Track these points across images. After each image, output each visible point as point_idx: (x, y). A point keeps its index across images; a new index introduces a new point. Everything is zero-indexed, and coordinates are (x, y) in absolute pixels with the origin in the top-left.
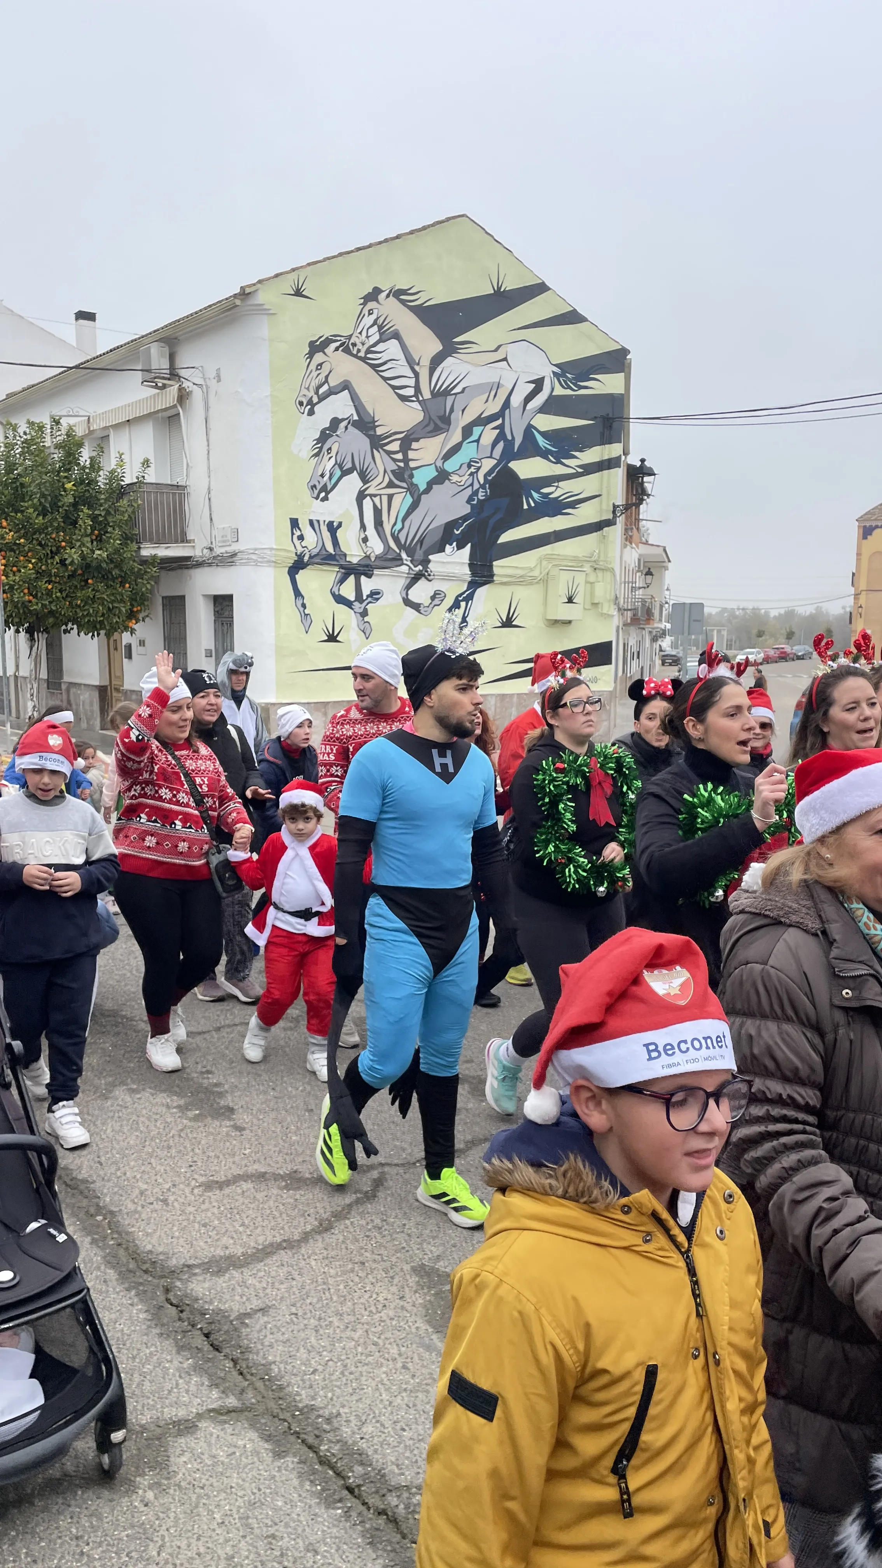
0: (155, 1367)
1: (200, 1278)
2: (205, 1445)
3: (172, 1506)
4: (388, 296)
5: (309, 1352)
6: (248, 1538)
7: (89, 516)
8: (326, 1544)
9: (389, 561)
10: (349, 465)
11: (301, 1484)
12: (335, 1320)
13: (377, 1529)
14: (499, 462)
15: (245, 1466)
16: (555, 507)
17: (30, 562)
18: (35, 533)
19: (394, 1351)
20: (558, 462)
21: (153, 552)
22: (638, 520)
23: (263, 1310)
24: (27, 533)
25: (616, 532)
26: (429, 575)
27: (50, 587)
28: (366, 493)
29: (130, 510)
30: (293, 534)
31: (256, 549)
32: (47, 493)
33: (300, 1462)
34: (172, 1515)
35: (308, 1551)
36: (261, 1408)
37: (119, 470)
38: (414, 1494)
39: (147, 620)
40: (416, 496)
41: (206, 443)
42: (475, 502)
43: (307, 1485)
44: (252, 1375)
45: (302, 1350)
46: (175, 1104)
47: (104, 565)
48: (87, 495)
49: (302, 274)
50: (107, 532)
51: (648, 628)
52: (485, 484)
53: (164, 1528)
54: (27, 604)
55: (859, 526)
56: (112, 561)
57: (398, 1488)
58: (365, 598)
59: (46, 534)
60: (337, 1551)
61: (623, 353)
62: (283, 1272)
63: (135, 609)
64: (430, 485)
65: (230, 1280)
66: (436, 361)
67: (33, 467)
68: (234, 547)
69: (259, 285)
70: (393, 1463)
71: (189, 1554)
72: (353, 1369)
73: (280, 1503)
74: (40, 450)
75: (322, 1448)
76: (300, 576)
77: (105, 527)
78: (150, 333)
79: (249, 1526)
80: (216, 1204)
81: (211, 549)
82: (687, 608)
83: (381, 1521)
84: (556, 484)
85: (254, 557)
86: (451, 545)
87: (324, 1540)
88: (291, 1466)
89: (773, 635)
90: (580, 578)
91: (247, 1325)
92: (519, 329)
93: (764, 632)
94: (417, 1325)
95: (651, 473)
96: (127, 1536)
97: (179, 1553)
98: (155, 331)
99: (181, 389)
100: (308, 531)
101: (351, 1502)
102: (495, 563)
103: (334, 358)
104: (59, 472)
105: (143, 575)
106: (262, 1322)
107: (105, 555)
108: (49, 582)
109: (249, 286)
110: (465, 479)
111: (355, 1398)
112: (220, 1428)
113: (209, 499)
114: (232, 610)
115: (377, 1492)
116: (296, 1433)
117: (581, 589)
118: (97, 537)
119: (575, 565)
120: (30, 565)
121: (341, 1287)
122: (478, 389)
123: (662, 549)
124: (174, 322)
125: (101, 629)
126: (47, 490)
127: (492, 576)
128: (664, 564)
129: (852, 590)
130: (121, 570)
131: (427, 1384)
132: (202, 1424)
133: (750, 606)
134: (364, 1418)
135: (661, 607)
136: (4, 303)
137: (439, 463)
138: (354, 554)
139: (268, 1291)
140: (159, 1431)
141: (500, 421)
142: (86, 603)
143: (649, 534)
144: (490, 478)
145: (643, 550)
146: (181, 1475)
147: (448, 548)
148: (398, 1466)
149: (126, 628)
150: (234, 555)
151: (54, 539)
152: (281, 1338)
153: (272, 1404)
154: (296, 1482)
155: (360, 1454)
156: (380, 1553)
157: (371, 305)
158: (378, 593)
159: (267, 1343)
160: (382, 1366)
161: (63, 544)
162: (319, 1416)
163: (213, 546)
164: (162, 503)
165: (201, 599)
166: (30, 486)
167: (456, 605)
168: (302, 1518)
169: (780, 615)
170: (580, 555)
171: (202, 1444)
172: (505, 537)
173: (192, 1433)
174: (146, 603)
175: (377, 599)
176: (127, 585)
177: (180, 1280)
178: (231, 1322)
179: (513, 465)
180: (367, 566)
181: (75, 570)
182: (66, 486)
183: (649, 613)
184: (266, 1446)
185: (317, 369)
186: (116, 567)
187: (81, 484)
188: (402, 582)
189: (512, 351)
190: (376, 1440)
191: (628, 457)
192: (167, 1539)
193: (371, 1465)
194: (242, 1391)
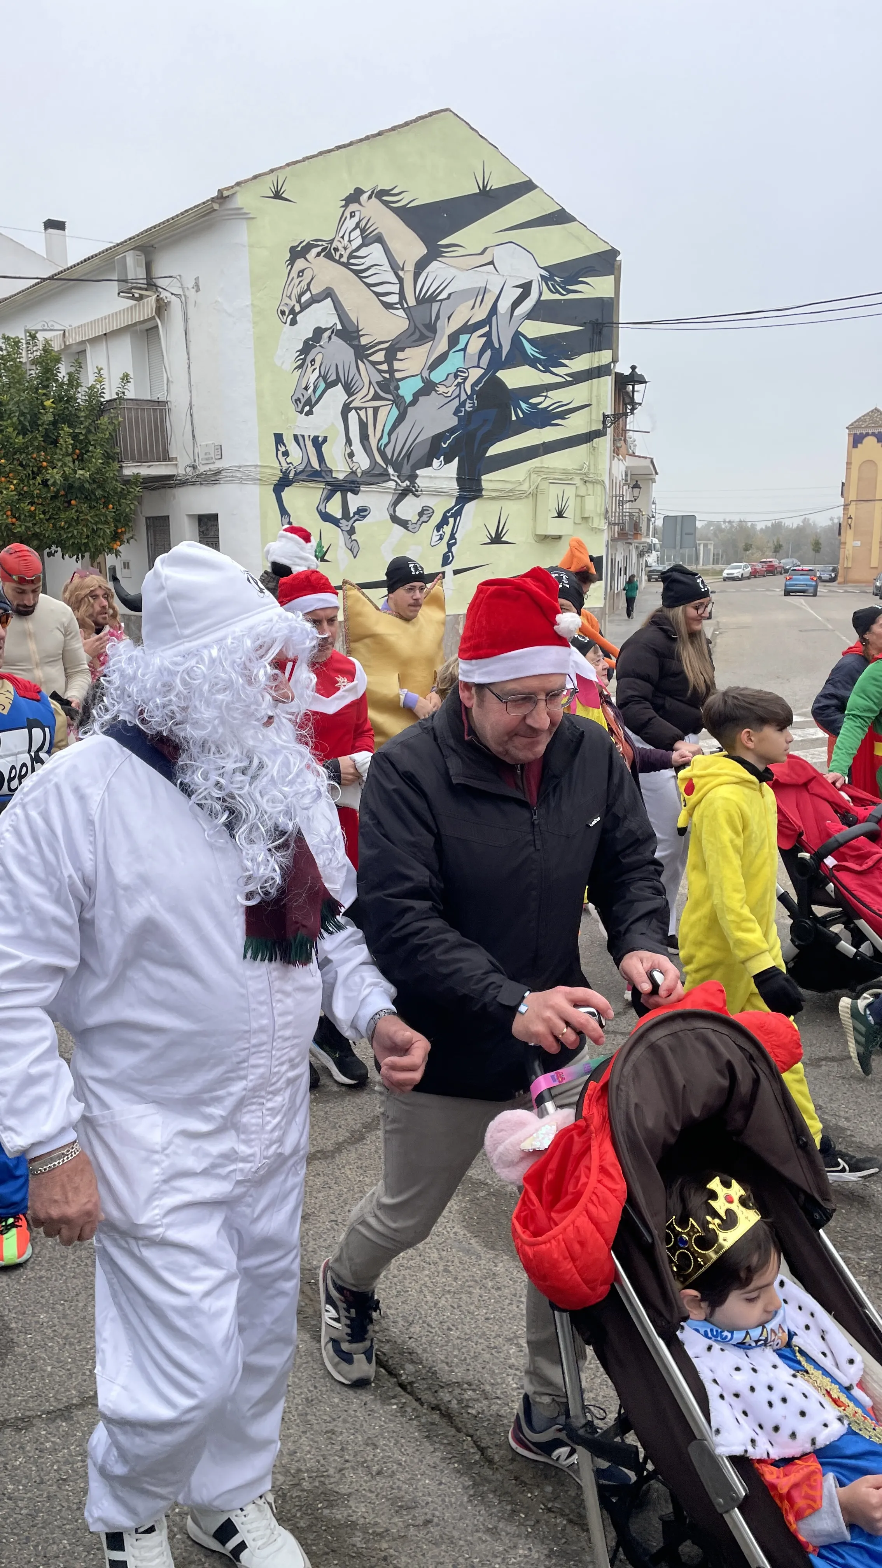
4: (370, 197)
6: (308, 1434)
7: (70, 435)
8: (384, 1438)
9: (376, 476)
10: (333, 377)
13: (433, 1424)
14: (487, 371)
16: (544, 418)
17: (12, 483)
18: (15, 454)
19: (435, 1255)
20: (547, 371)
21: (136, 471)
22: (625, 431)
24: (7, 453)
25: (605, 443)
26: (417, 491)
27: (33, 508)
28: (351, 406)
29: (111, 428)
30: (277, 450)
31: (240, 467)
32: (26, 411)
35: (368, 1445)
37: (98, 386)
38: (466, 1390)
39: (132, 541)
40: (402, 409)
41: (186, 357)
42: (462, 414)
47: (87, 485)
48: (67, 412)
49: (282, 175)
50: (88, 451)
51: (635, 542)
52: (472, 394)
54: (10, 526)
55: (849, 434)
56: (94, 482)
57: (450, 1384)
58: (352, 515)
59: (27, 454)
60: (395, 1444)
61: (613, 253)
62: (319, 1181)
63: (119, 531)
64: (416, 397)
66: (421, 265)
67: (10, 385)
68: (219, 465)
69: (237, 188)
70: (442, 1361)
72: (396, 1272)
73: (336, 1400)
74: (16, 366)
76: (286, 494)
77: (86, 446)
78: (126, 241)
79: (307, 1422)
81: (194, 467)
82: (679, 520)
83: (436, 1417)
84: (545, 394)
85: (238, 474)
86: (438, 459)
87: (382, 1434)
89: (759, 549)
90: (570, 492)
92: (506, 230)
93: (751, 545)
94: (454, 1230)
95: (643, 381)
98: (130, 239)
99: (159, 300)
100: (292, 447)
101: (406, 1398)
102: (483, 477)
103: (315, 263)
104: (37, 389)
105: (126, 495)
107: (87, 475)
108: (32, 504)
109: (227, 189)
110: (452, 390)
111: (400, 1300)
113: (191, 415)
114: (218, 529)
115: (429, 1389)
117: (571, 503)
118: (78, 456)
119: (565, 477)
120: (12, 486)
122: (464, 294)
123: (649, 461)
124: (150, 229)
125: (86, 551)
126: (26, 408)
127: (481, 490)
128: (652, 477)
129: (842, 501)
130: (104, 490)
131: (469, 1286)
133: (736, 518)
134: (411, 1319)
135: (649, 520)
137: (425, 374)
138: (340, 469)
141: (487, 329)
142: (70, 525)
143: (635, 446)
144: (477, 389)
145: (630, 462)
147: (436, 463)
148: (447, 1363)
149: (111, 551)
150: (218, 472)
151: (35, 459)
152: (324, 1244)
155: (410, 1353)
156: (437, 1446)
157: (353, 207)
158: (365, 510)
159: (310, 1249)
160: (423, 1270)
161: (45, 464)
163: (197, 464)
164: (143, 421)
165: (186, 520)
166: (8, 404)
167: (444, 521)
168: (358, 1414)
169: (767, 527)
170: (570, 468)
172: (493, 451)
174: (130, 524)
175: (365, 517)
176: (111, 506)
179: (500, 374)
180: (353, 482)
181: (57, 492)
182: (45, 403)
183: (636, 527)
185: (299, 276)
186: (99, 487)
187: (60, 401)
188: (389, 499)
189: (498, 254)
190: (424, 1339)
191: (617, 365)
193: (421, 1363)
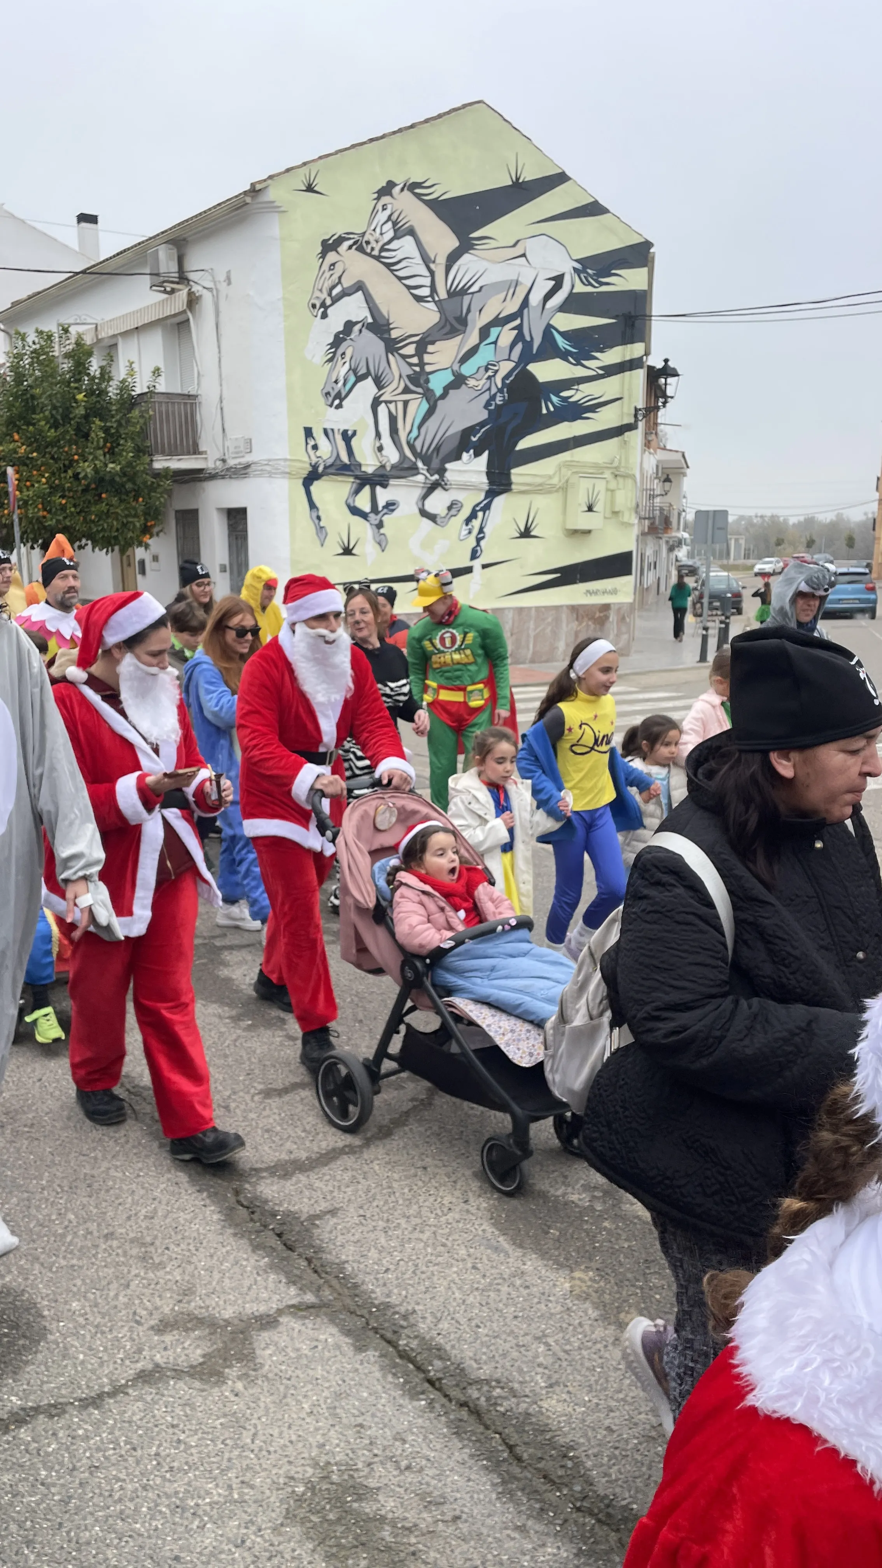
0: (232, 1265)
1: (268, 1181)
2: (288, 1339)
3: (261, 1396)
4: (402, 190)
5: (380, 1252)
6: (337, 1428)
7: (101, 428)
8: (413, 1433)
9: (405, 470)
10: (363, 371)
11: (384, 1377)
12: (403, 1221)
13: (461, 1420)
14: (518, 364)
15: (329, 1360)
16: (575, 412)
17: (43, 476)
18: (47, 447)
19: (463, 1252)
20: (579, 364)
21: (166, 464)
22: (656, 424)
23: (333, 1212)
24: (39, 446)
25: (636, 437)
26: (446, 485)
27: (64, 502)
28: (382, 399)
29: (142, 421)
30: (307, 444)
31: (270, 460)
32: (58, 405)
33: (381, 1356)
34: (262, 1405)
35: (396, 1439)
36: (338, 1305)
37: (129, 380)
38: (494, 1388)
39: (161, 533)
40: (432, 402)
41: (217, 350)
42: (492, 407)
43: (390, 1378)
44: (327, 1273)
45: (373, 1249)
46: (227, 1015)
47: (117, 479)
48: (98, 406)
49: (314, 168)
50: (119, 445)
51: (665, 537)
52: (503, 387)
53: (256, 1416)
54: (41, 519)
56: (125, 474)
57: (478, 1382)
58: (380, 508)
59: (59, 448)
60: (424, 1440)
61: (647, 245)
62: (347, 1176)
63: (149, 524)
64: (447, 390)
65: (296, 1184)
66: (453, 258)
67: (43, 379)
68: (248, 459)
69: (269, 182)
70: (471, 1358)
71: (282, 1441)
72: (424, 1269)
73: (365, 1394)
74: (49, 360)
75: (401, 1343)
76: (315, 487)
77: (117, 439)
78: (158, 235)
79: (336, 1415)
80: (276, 1111)
81: (224, 461)
82: (711, 515)
83: (464, 1413)
84: (576, 387)
85: (268, 468)
86: (468, 452)
87: (410, 1430)
88: (372, 1359)
89: (791, 544)
90: (601, 486)
91: (318, 1226)
92: (538, 222)
93: (783, 540)
94: (483, 1227)
95: (675, 374)
96: (221, 1424)
97: (272, 1441)
98: (163, 233)
99: (190, 294)
100: (322, 441)
101: (434, 1394)
102: (513, 471)
103: (346, 255)
104: (69, 382)
105: (156, 488)
106: (331, 1223)
107: (118, 468)
108: (63, 497)
109: (260, 182)
110: (482, 383)
111: (428, 1296)
112: (300, 1322)
113: (222, 409)
114: (246, 524)
115: (457, 1385)
116: (373, 1328)
117: (602, 497)
118: (109, 450)
119: (595, 471)
120: (44, 480)
121: (406, 1190)
122: (496, 287)
123: (680, 455)
124: (182, 223)
125: (115, 544)
126: (58, 401)
127: (510, 483)
128: (683, 471)
129: (876, 495)
130: (134, 483)
131: (498, 1284)
132: (283, 1319)
133: (768, 513)
134: (439, 1315)
135: (679, 515)
136: (5, 207)
137: (456, 367)
138: (369, 463)
139: (335, 1194)
140: (243, 1324)
141: (518, 322)
142: (100, 518)
143: (667, 439)
144: (508, 382)
145: (661, 455)
146: (267, 1367)
147: (465, 456)
148: (476, 1361)
149: (140, 544)
150: (247, 466)
151: (67, 452)
152: (352, 1239)
153: (348, 1301)
154: (378, 1375)
155: (438, 1349)
156: (466, 1442)
157: (385, 199)
158: (394, 504)
159: (338, 1244)
160: (452, 1265)
161: (76, 457)
162: (397, 1313)
163: (226, 457)
164: (173, 415)
165: (215, 513)
166: (40, 398)
167: (473, 515)
168: (387, 1409)
169: (800, 523)
170: (602, 461)
171: (285, 1337)
172: (523, 444)
173: (275, 1327)
174: (160, 517)
175: (393, 510)
176: (141, 499)
177: (249, 1183)
178: (302, 1223)
179: (533, 368)
180: (382, 476)
181: (88, 485)
182: (77, 397)
183: (666, 523)
184: (347, 1340)
185: (330, 270)
186: (129, 480)
187: (92, 395)
188: (418, 493)
189: (532, 247)
190: (452, 1336)
191: (650, 357)
192: (259, 1428)
193: (449, 1360)
194: (319, 1289)
